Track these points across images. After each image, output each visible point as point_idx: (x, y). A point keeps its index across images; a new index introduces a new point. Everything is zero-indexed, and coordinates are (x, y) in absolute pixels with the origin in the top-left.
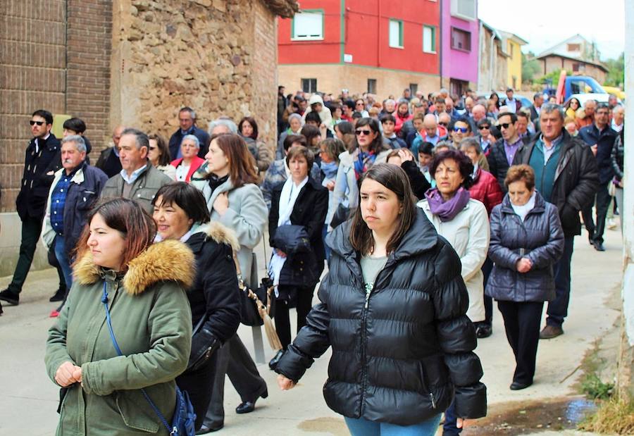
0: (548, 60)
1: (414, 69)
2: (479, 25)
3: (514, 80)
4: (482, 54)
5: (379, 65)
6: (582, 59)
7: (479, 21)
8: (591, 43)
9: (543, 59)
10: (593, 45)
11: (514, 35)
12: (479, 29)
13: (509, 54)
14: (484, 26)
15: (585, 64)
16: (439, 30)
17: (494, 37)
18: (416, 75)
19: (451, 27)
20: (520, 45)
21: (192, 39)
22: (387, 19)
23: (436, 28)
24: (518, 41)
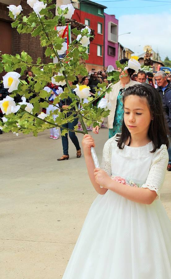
1: (94, 63)
2: (118, 45)
4: (119, 57)
6: (153, 60)
7: (119, 43)
8: (157, 53)
10: (158, 54)
11: (129, 49)
12: (118, 47)
13: (126, 57)
15: (155, 62)
16: (103, 47)
17: (123, 50)
18: (95, 65)
19: (108, 46)
20: (131, 54)
24: (131, 52)
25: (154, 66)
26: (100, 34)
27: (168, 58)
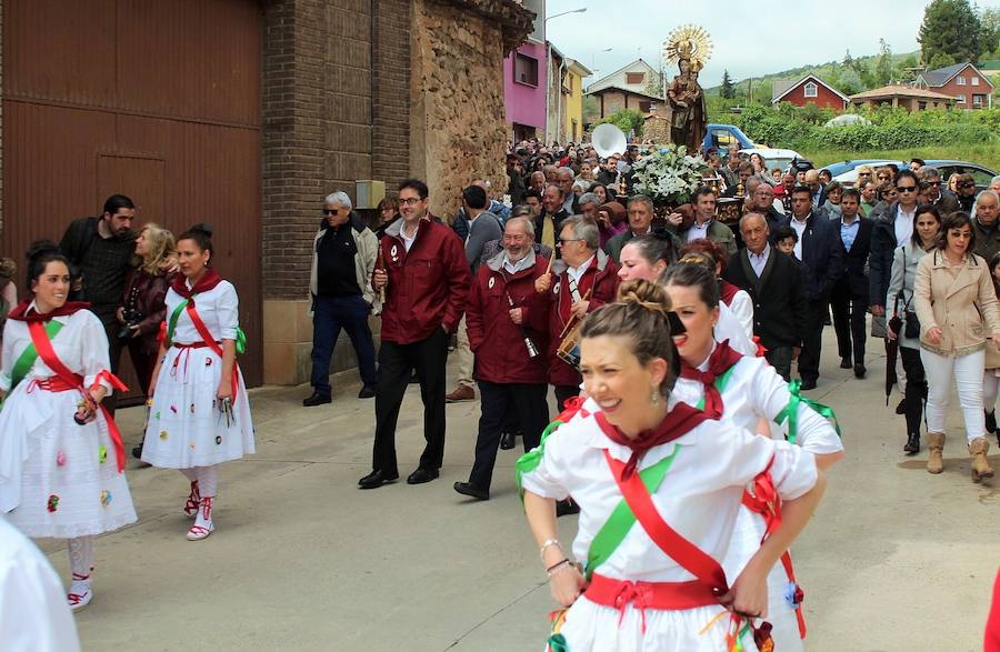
0: (606, 96)
2: (547, 50)
3: (574, 124)
4: (550, 90)
7: (547, 44)
9: (599, 94)
10: (661, 75)
11: (577, 62)
12: (547, 56)
13: (569, 88)
14: (553, 52)
15: (654, 101)
17: (561, 67)
19: (514, 52)
20: (581, 76)
21: (469, 89)
24: (581, 71)
25: (652, 113)
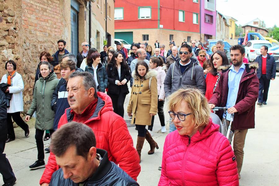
0: (246, 27)
1: (189, 30)
2: (216, 13)
3: (232, 35)
5: (174, 29)
6: (259, 27)
7: (216, 11)
8: (262, 21)
9: (244, 27)
11: (232, 18)
12: (216, 15)
13: (230, 25)
15: (259, 29)
16: (200, 14)
17: (223, 18)
18: (190, 33)
19: (205, 14)
20: (234, 22)
22: (178, 10)
23: (199, 14)
24: (234, 20)
26: (196, 2)
27: (276, 25)
